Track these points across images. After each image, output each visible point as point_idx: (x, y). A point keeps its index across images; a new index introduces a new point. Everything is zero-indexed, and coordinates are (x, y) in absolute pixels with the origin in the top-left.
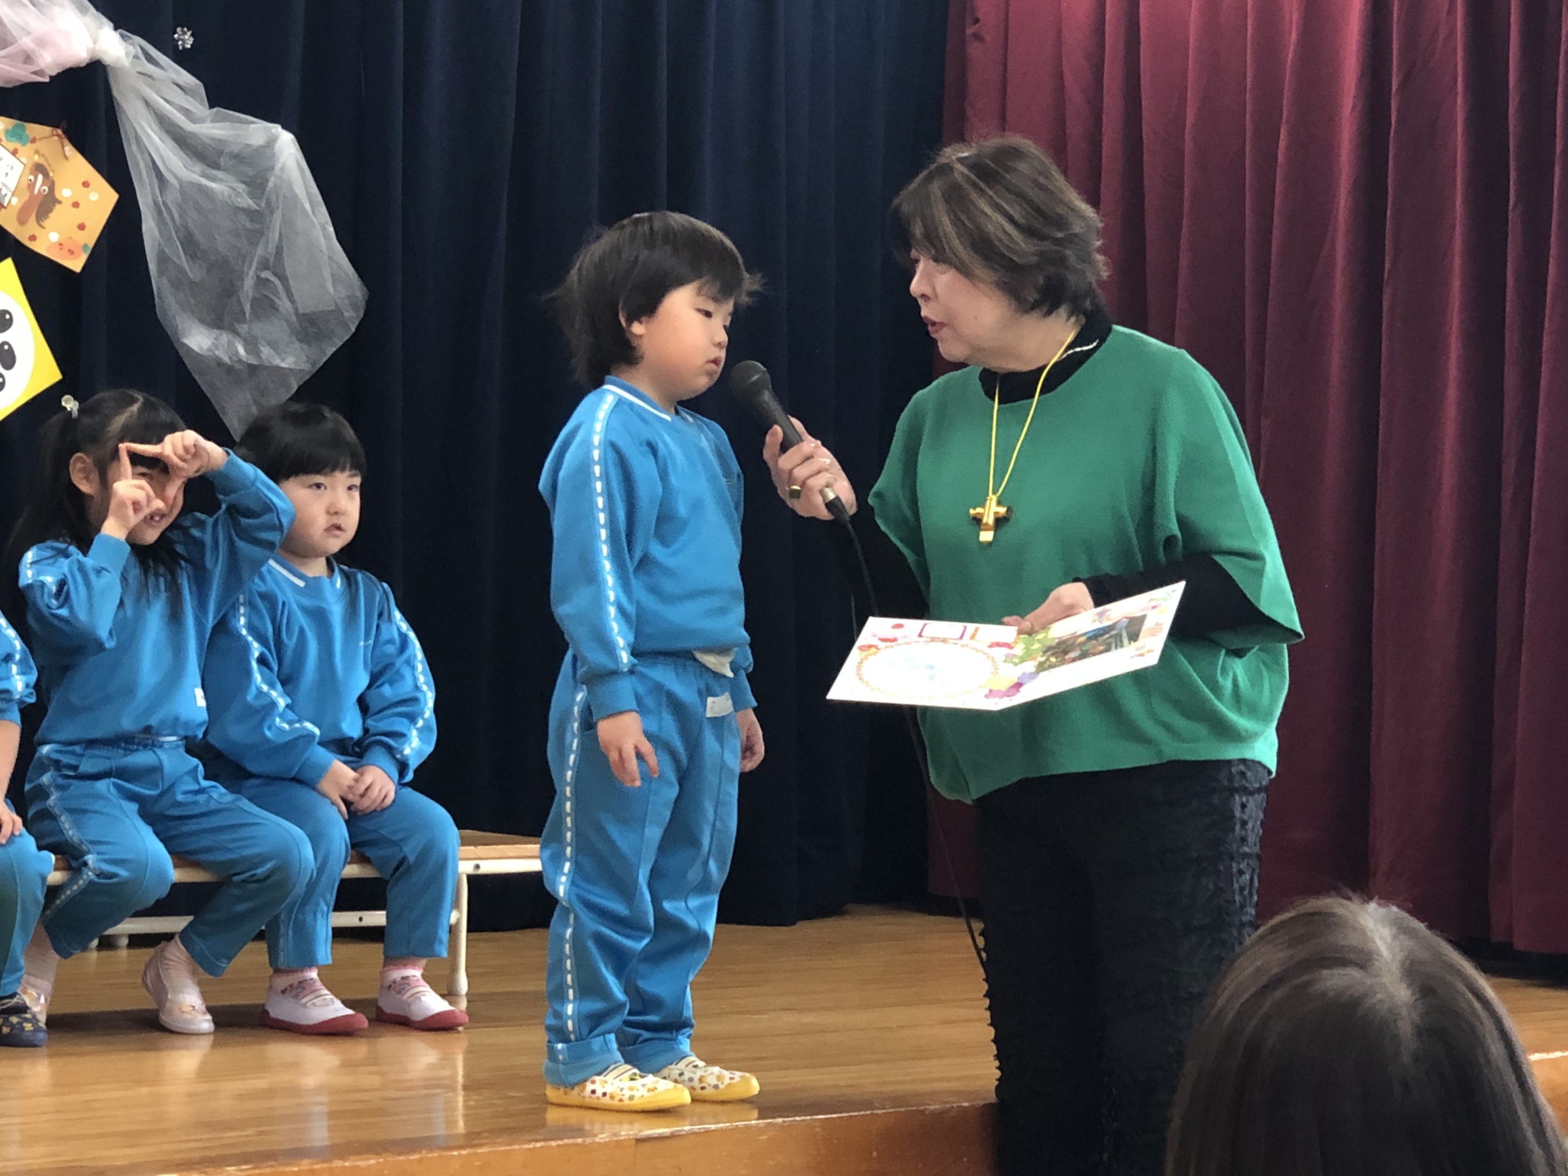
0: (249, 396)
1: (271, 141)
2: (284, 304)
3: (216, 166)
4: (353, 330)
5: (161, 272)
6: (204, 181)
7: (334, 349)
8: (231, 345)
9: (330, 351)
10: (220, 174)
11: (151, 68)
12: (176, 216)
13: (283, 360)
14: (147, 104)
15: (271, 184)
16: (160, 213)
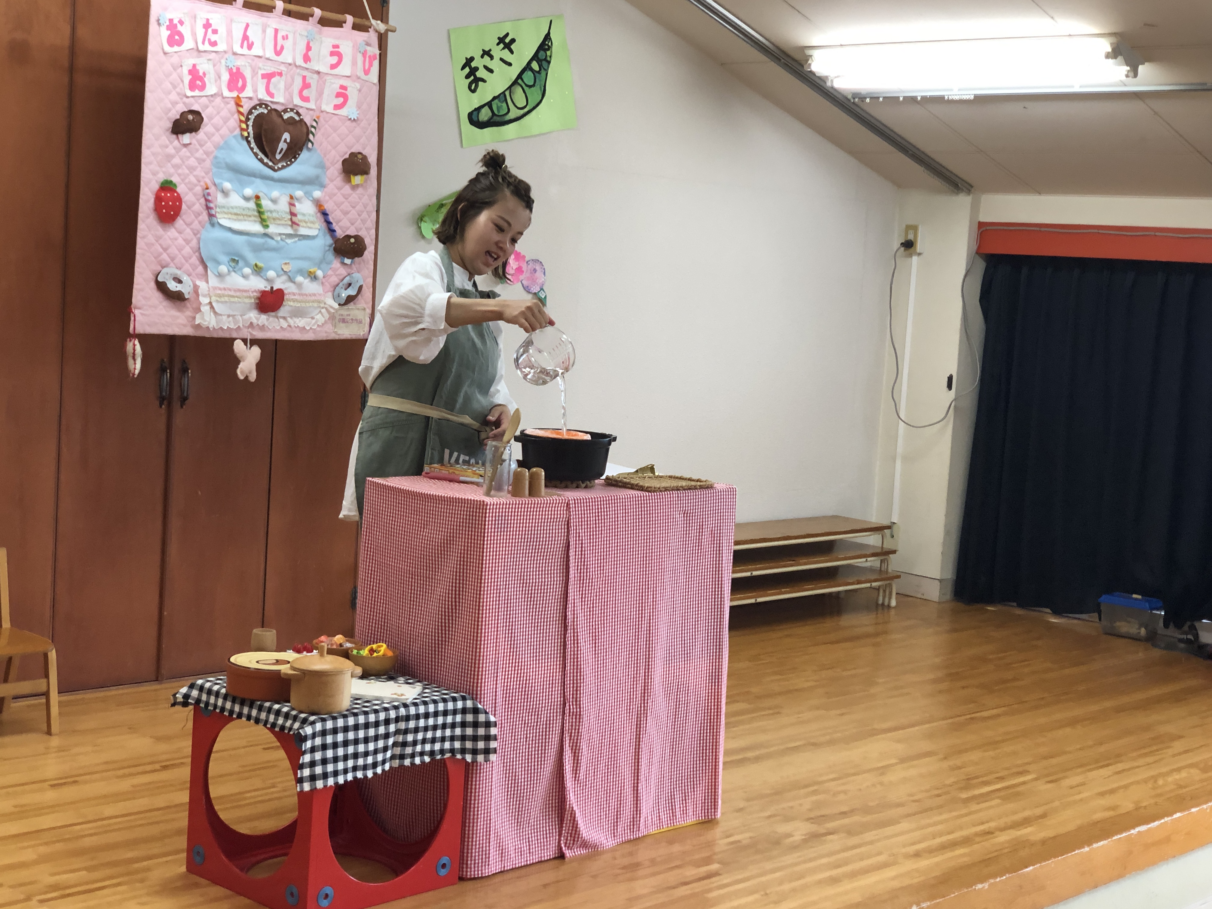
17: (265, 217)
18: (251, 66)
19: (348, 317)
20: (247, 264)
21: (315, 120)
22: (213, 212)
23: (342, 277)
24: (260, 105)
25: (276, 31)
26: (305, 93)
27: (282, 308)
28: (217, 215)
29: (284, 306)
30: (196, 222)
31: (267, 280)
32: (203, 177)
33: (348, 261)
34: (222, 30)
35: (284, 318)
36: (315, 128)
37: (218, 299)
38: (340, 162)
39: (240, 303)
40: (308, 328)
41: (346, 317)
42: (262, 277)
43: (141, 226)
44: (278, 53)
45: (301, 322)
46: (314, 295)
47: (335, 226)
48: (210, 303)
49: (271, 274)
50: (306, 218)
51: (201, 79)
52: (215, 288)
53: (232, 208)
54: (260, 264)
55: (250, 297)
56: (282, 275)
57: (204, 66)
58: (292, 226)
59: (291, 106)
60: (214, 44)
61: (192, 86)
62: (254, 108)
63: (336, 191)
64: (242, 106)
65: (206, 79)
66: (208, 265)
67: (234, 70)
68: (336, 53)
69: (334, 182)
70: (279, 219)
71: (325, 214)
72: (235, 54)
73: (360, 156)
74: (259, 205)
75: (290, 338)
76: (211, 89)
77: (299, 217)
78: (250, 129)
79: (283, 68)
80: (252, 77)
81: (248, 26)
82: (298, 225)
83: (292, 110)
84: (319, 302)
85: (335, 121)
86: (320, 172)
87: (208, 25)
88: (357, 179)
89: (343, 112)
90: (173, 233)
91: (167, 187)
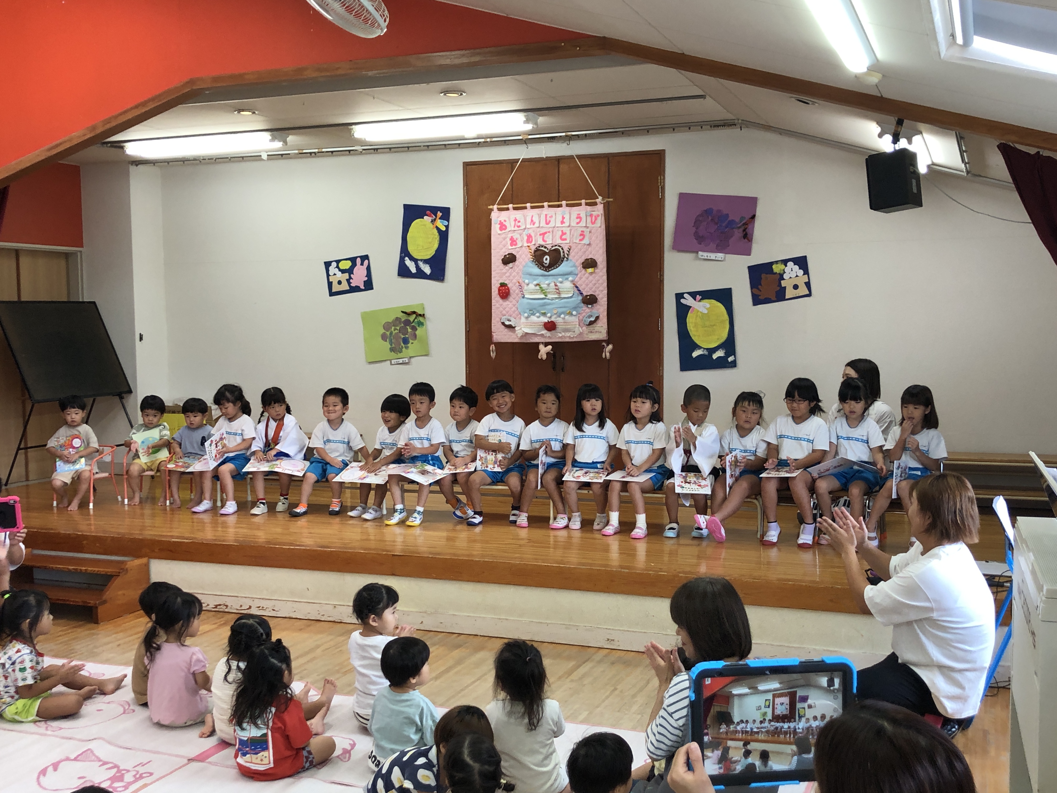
17: (544, 291)
18: (534, 231)
19: (592, 331)
20: (538, 312)
21: (569, 248)
22: (523, 293)
23: (587, 313)
24: (539, 247)
25: (546, 215)
26: (564, 238)
27: (556, 329)
28: (525, 294)
29: (558, 328)
30: (517, 297)
31: (549, 318)
32: (519, 280)
33: (590, 306)
34: (522, 220)
35: (560, 333)
36: (570, 251)
37: (526, 327)
38: (581, 263)
39: (536, 327)
40: (572, 336)
41: (589, 331)
42: (545, 317)
43: (493, 301)
44: (547, 224)
45: (568, 334)
46: (572, 322)
47: (583, 291)
48: (522, 329)
49: (549, 315)
50: (565, 290)
51: (515, 241)
52: (523, 323)
53: (530, 290)
54: (544, 312)
55: (541, 325)
56: (553, 315)
57: (516, 236)
58: (557, 294)
59: (556, 244)
60: (519, 227)
61: (511, 245)
62: (537, 248)
63: (582, 276)
64: (531, 249)
65: (517, 241)
66: (521, 314)
67: (528, 236)
68: (579, 217)
69: (581, 272)
70: (551, 292)
71: (577, 287)
72: (528, 228)
73: (591, 260)
74: (541, 287)
76: (519, 244)
77: (560, 289)
79: (551, 230)
80: (535, 236)
81: (532, 217)
82: (560, 293)
83: (556, 246)
84: (576, 325)
85: (579, 246)
86: (573, 269)
87: (515, 220)
88: (590, 270)
89: (583, 242)
90: (507, 303)
91: (503, 285)
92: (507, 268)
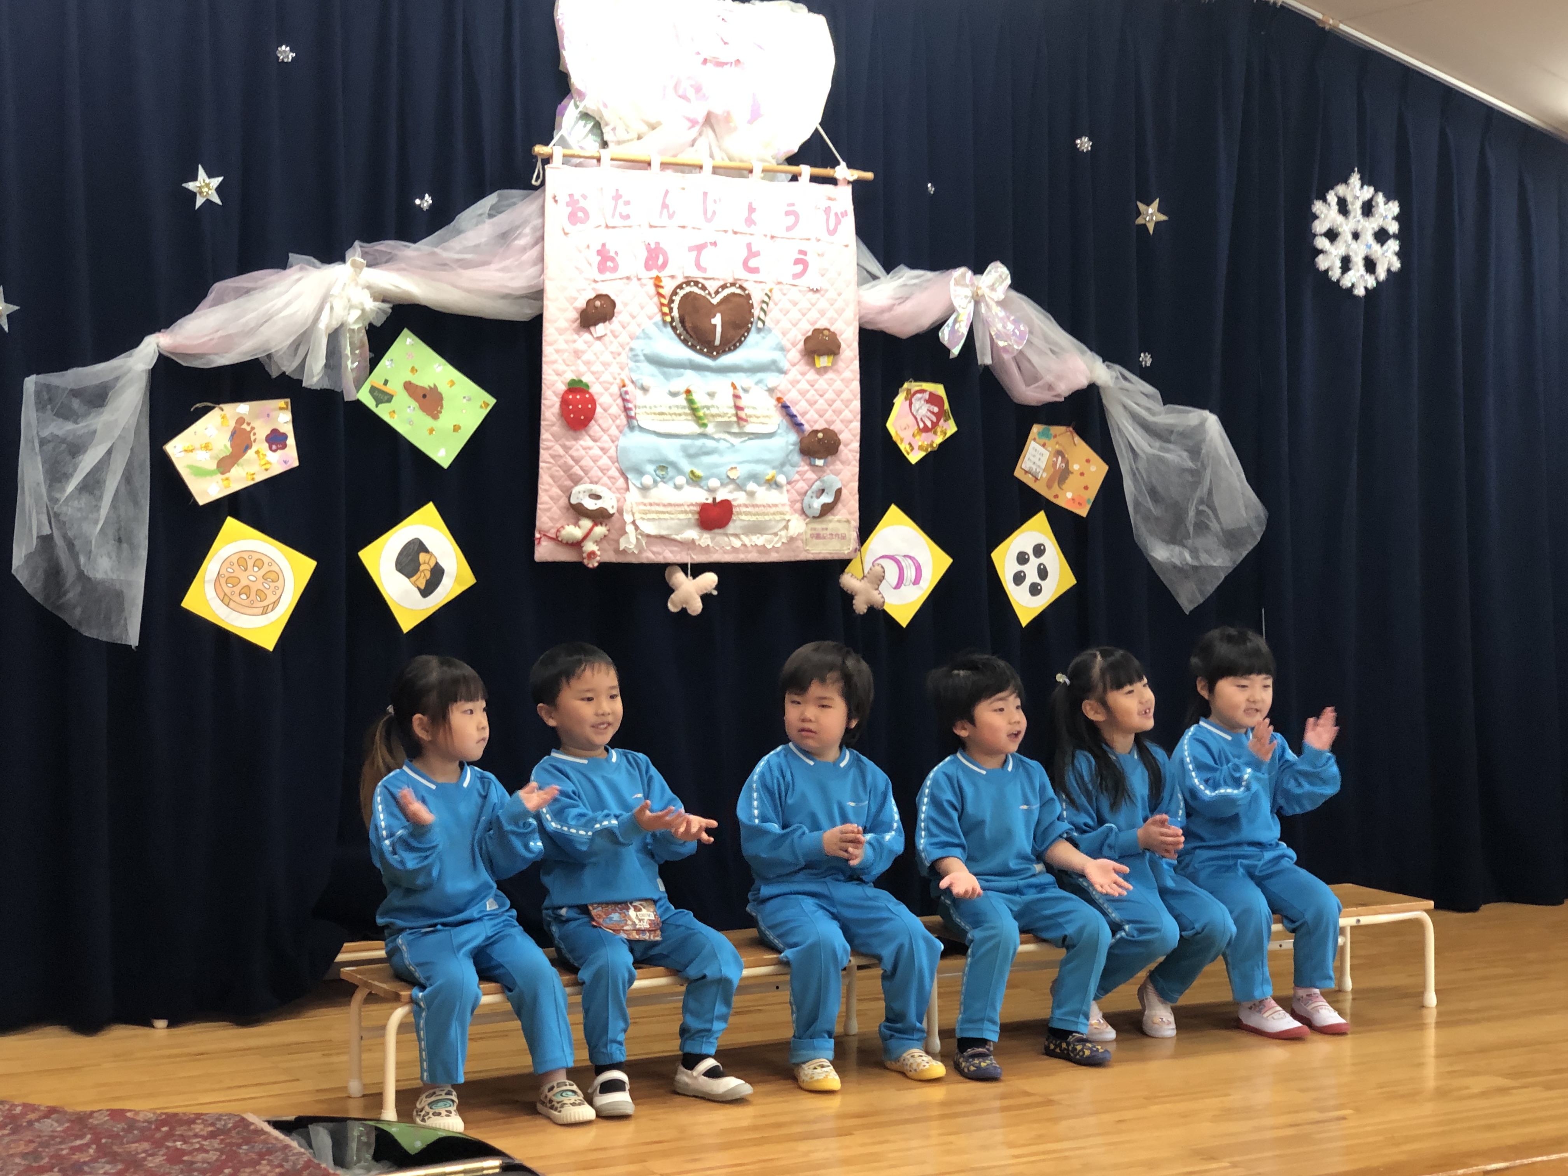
0: (1194, 586)
1: (1203, 423)
2: (1214, 525)
3: (1168, 441)
4: (1259, 539)
5: (1136, 513)
6: (1162, 454)
7: (1247, 552)
8: (1181, 553)
9: (1245, 553)
10: (1171, 446)
11: (1126, 384)
12: (1145, 476)
13: (1215, 561)
14: (1125, 407)
15: (1203, 451)
16: (1134, 475)
17: (701, 414)
18: (674, 238)
19: (825, 532)
20: (680, 472)
21: (766, 294)
22: (632, 413)
23: (812, 481)
24: (688, 283)
25: (705, 194)
26: (752, 263)
27: (731, 524)
28: (638, 417)
29: (735, 521)
30: (614, 428)
31: (711, 491)
32: (619, 374)
33: (820, 462)
34: (636, 200)
35: (736, 535)
36: (767, 304)
37: (644, 516)
38: (802, 343)
39: (672, 519)
40: (769, 547)
41: (822, 533)
42: (702, 487)
43: (545, 436)
44: (709, 220)
45: (759, 540)
46: (776, 505)
47: (800, 419)
48: (634, 523)
49: (714, 483)
50: (758, 414)
51: (613, 259)
52: (638, 504)
53: (655, 407)
54: (698, 472)
55: (686, 512)
56: (727, 484)
57: (615, 244)
58: (738, 423)
59: (731, 280)
60: (626, 217)
61: (602, 269)
62: (680, 287)
63: (799, 377)
64: (662, 287)
65: (618, 259)
66: (629, 476)
67: (653, 246)
68: (791, 212)
69: (797, 367)
70: (719, 416)
71: (786, 407)
72: (651, 226)
73: (826, 332)
74: (690, 402)
75: (745, 560)
76: (627, 270)
77: (746, 411)
78: (676, 313)
79: (717, 237)
80: (676, 251)
81: (667, 192)
82: (746, 421)
83: (733, 285)
84: (782, 513)
85: (794, 294)
86: (777, 356)
87: (617, 197)
88: (823, 361)
89: (804, 282)
90: (586, 441)
91: (577, 388)
92: (586, 336)
